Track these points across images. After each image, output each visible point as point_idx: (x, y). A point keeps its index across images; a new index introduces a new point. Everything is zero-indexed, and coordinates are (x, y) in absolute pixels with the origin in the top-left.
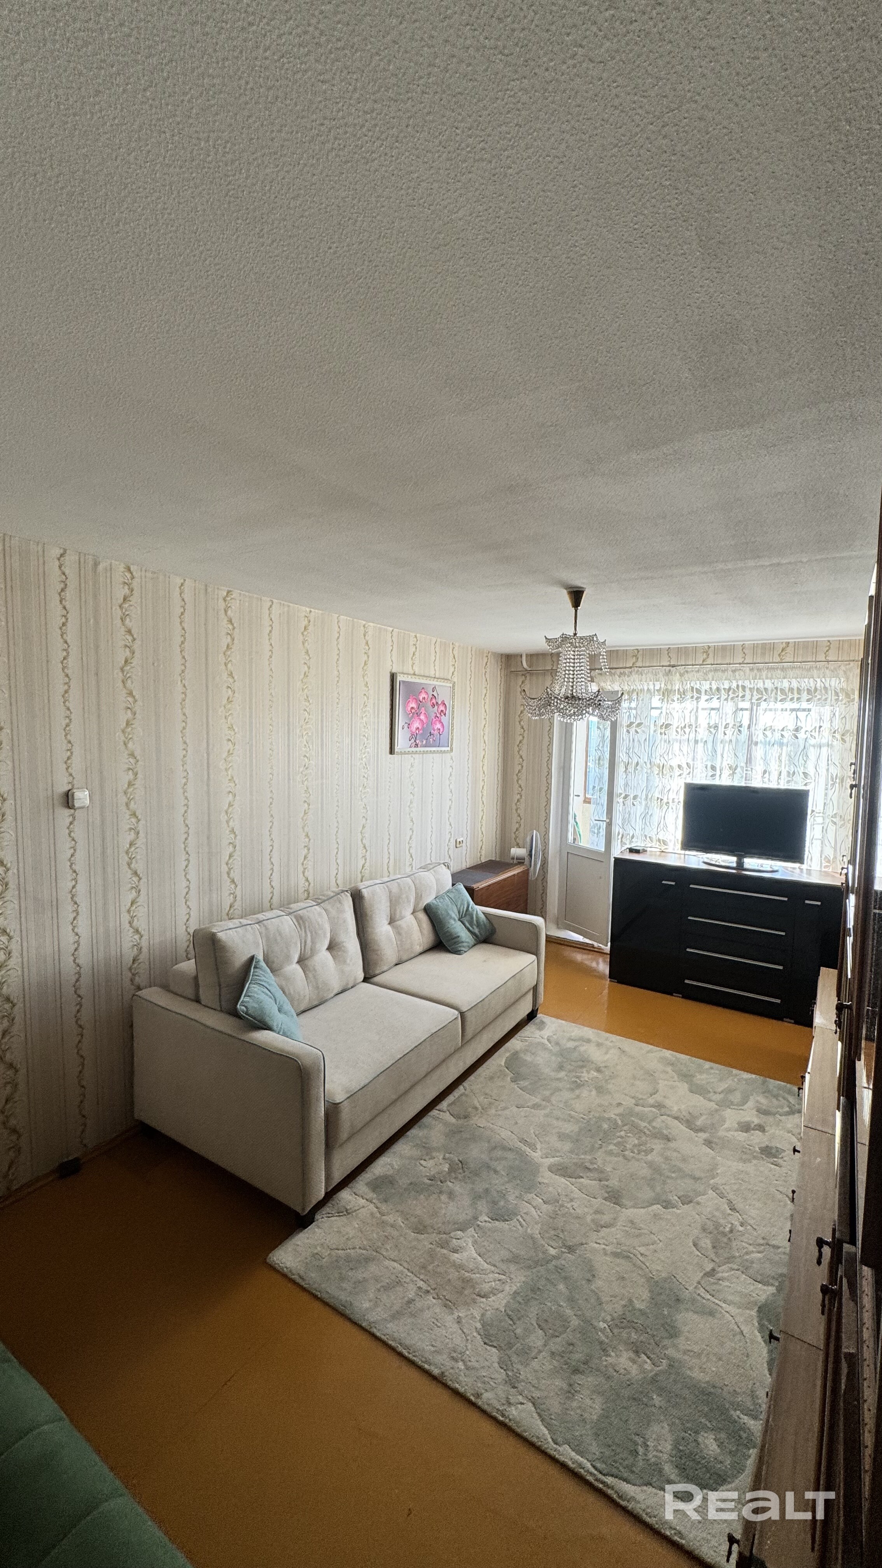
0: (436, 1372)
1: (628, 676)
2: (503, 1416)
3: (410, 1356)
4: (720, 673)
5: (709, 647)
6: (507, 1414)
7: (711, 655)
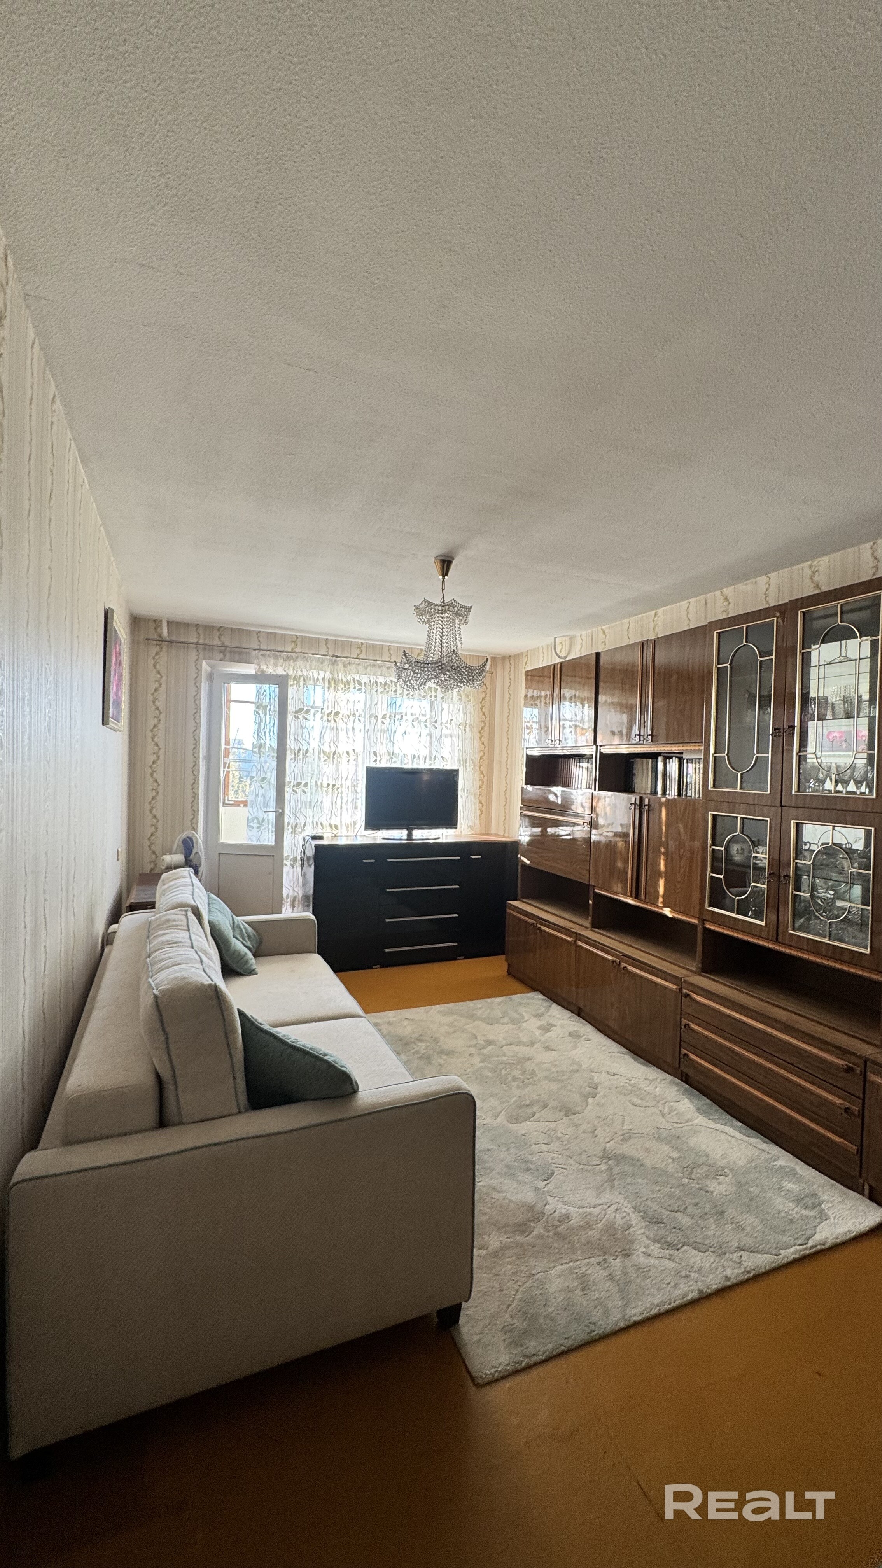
0: (695, 1295)
1: (295, 661)
2: (749, 1272)
3: (673, 1305)
4: (377, 669)
5: (362, 644)
6: (748, 1269)
7: (364, 652)
